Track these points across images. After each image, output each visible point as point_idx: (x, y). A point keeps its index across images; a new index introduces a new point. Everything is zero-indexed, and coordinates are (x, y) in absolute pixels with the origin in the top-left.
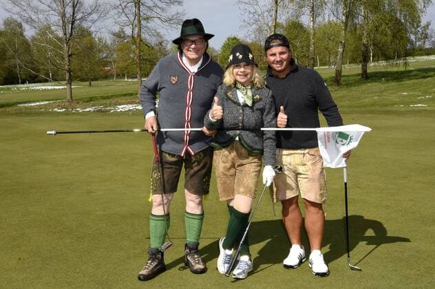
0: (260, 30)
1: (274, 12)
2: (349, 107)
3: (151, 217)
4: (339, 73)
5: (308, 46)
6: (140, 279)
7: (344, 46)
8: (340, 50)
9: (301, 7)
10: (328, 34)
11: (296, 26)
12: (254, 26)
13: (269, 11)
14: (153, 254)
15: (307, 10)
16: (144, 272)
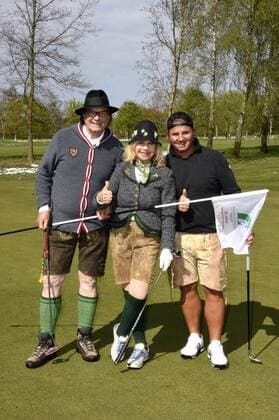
0: (158, 96)
1: (173, 79)
2: (248, 181)
3: (41, 300)
4: (238, 145)
5: (208, 115)
6: (27, 366)
7: (244, 118)
8: (241, 121)
9: (202, 75)
10: (228, 103)
11: (195, 94)
12: (153, 92)
13: (169, 77)
14: (43, 340)
15: (208, 79)
16: (33, 359)
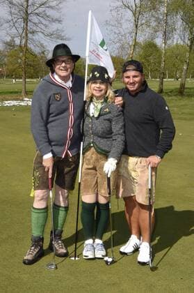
0: (122, 47)
1: (134, 34)
2: (190, 114)
3: (33, 210)
4: (183, 86)
5: (160, 63)
6: (24, 263)
7: (188, 65)
8: (185, 67)
9: (156, 32)
10: (175, 54)
11: (151, 46)
12: (118, 44)
13: (130, 33)
14: (35, 242)
15: (160, 34)
16: (28, 257)
